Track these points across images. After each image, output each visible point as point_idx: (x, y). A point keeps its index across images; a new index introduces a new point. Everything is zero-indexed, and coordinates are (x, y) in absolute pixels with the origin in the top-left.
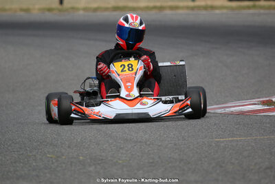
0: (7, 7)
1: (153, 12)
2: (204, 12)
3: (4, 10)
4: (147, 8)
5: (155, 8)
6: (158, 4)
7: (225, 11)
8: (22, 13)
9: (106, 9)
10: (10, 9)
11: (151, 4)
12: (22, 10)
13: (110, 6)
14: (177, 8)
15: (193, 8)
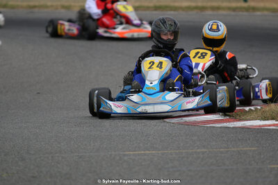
0: (49, 4)
1: (194, 12)
2: (245, 13)
3: (46, 7)
4: (189, 8)
5: (196, 8)
6: (200, 4)
7: (266, 13)
8: (63, 11)
9: (148, 8)
10: (52, 6)
11: (193, 4)
12: (63, 7)
13: (151, 5)
14: (218, 8)
15: (234, 9)
